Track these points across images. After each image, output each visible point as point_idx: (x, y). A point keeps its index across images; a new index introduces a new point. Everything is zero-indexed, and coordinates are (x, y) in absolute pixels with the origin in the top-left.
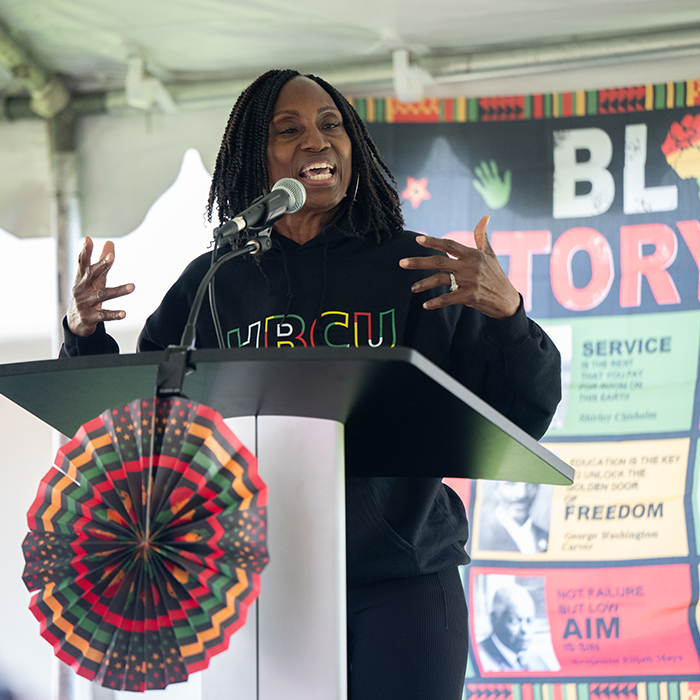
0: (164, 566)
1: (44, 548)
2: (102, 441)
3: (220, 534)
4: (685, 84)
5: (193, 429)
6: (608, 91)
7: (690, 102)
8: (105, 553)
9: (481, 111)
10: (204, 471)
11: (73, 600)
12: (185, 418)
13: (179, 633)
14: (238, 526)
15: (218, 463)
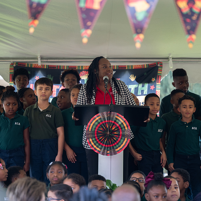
0: (112, 137)
1: (90, 133)
2: (99, 117)
3: (121, 133)
4: (83, 66)
5: (116, 117)
6: (70, 66)
8: (101, 135)
9: (49, 67)
10: (118, 123)
11: (95, 142)
12: (114, 115)
13: (115, 147)
14: (125, 132)
15: (121, 122)
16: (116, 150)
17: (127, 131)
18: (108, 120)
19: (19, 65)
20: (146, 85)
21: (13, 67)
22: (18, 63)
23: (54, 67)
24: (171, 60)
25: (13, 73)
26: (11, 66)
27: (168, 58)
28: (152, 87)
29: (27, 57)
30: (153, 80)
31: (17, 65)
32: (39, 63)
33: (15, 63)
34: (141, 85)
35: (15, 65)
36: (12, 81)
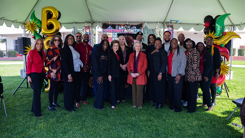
20: (139, 29)
22: (104, 23)
23: (114, 24)
24: (146, 22)
27: (145, 22)
28: (141, 30)
29: (107, 21)
30: (141, 28)
32: (110, 23)
34: (137, 29)
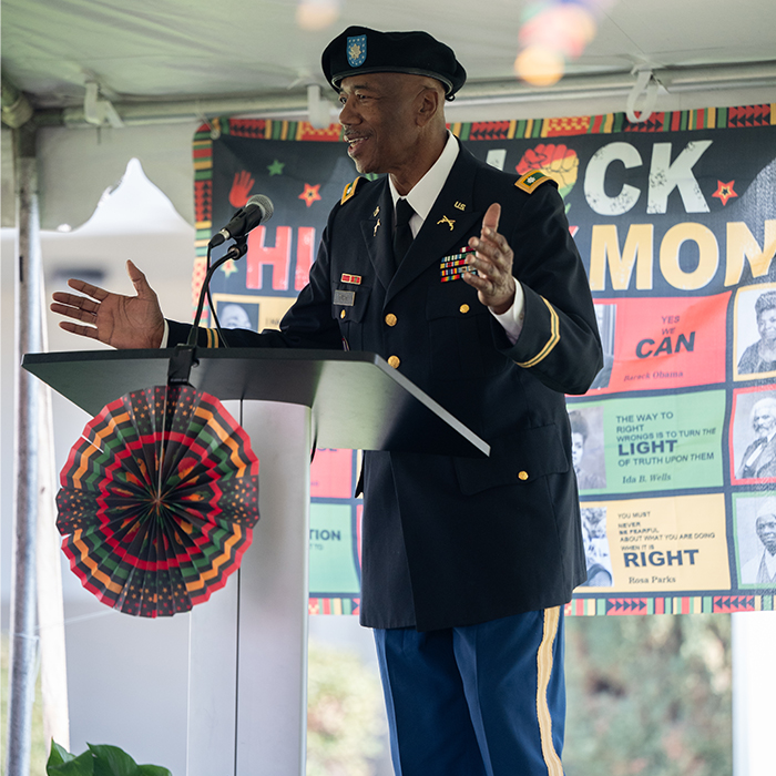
0: (173, 519)
1: (74, 501)
2: (123, 418)
4: (542, 121)
5: (198, 411)
7: (544, 135)
8: (125, 508)
10: (206, 445)
11: (98, 544)
12: (191, 403)
13: (185, 573)
14: (234, 490)
15: (218, 439)
16: (191, 587)
17: (242, 487)
18: (159, 430)
19: (235, 129)
21: (209, 142)
25: (208, 175)
26: (200, 136)
31: (226, 131)
33: (215, 122)
35: (215, 134)
36: (205, 219)
